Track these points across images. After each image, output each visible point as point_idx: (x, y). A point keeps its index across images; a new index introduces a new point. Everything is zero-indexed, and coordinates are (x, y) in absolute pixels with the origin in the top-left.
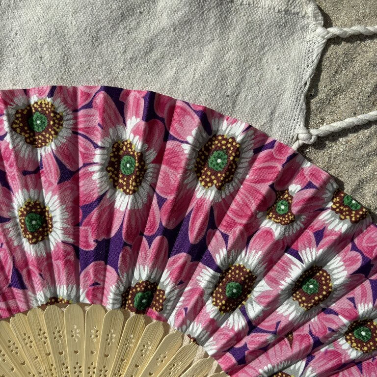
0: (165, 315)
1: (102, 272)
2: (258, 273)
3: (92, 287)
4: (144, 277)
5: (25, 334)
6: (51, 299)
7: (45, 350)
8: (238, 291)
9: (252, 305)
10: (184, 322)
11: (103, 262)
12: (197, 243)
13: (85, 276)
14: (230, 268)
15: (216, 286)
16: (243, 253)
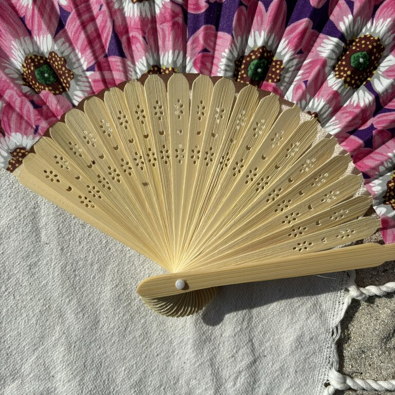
0: (282, 88)
1: (213, 39)
2: (386, 43)
3: (201, 54)
4: (260, 43)
5: (120, 113)
6: (153, 67)
7: (142, 130)
8: (364, 61)
9: (379, 80)
10: (303, 97)
11: (213, 27)
12: (319, 8)
13: (193, 42)
14: (354, 41)
15: (338, 59)
16: (369, 25)
